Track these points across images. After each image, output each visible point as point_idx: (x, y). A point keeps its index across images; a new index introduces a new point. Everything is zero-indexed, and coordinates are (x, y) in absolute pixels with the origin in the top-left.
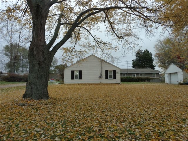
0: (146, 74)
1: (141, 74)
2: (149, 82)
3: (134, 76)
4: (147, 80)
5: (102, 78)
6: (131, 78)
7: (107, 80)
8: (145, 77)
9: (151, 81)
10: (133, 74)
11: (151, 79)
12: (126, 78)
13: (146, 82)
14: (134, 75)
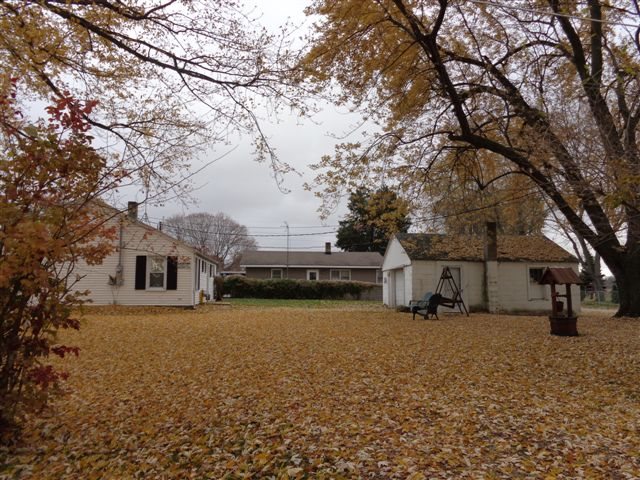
0: (354, 270)
1: (336, 272)
2: (358, 299)
3: (313, 276)
4: (352, 294)
5: (121, 284)
6: (294, 283)
7: (140, 292)
8: (350, 281)
9: (364, 294)
10: (308, 272)
11: (364, 288)
12: (275, 285)
13: (348, 300)
14: (311, 274)
